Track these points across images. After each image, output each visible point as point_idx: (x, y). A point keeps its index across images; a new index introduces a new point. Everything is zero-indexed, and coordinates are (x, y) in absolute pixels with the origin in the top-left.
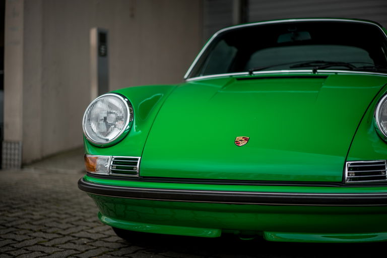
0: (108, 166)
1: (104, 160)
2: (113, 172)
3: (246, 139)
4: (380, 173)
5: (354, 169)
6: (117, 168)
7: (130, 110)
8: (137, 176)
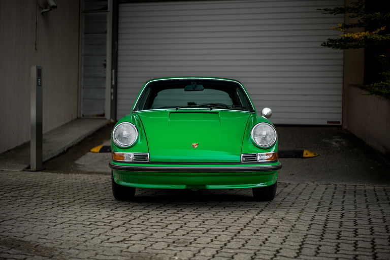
0: (132, 157)
2: (134, 160)
3: (197, 145)
4: (255, 158)
5: (244, 157)
8: (148, 161)
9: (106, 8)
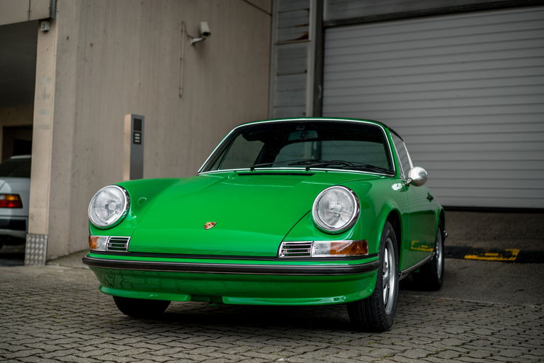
0: (105, 244)
1: (103, 239)
2: (109, 248)
3: (213, 224)
4: (306, 251)
5: (287, 247)
6: (113, 245)
7: (128, 200)
8: (126, 251)
9: (306, 37)
